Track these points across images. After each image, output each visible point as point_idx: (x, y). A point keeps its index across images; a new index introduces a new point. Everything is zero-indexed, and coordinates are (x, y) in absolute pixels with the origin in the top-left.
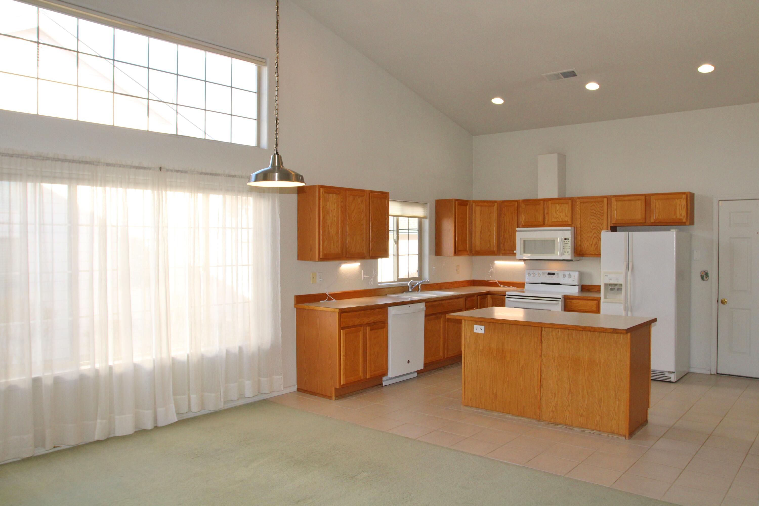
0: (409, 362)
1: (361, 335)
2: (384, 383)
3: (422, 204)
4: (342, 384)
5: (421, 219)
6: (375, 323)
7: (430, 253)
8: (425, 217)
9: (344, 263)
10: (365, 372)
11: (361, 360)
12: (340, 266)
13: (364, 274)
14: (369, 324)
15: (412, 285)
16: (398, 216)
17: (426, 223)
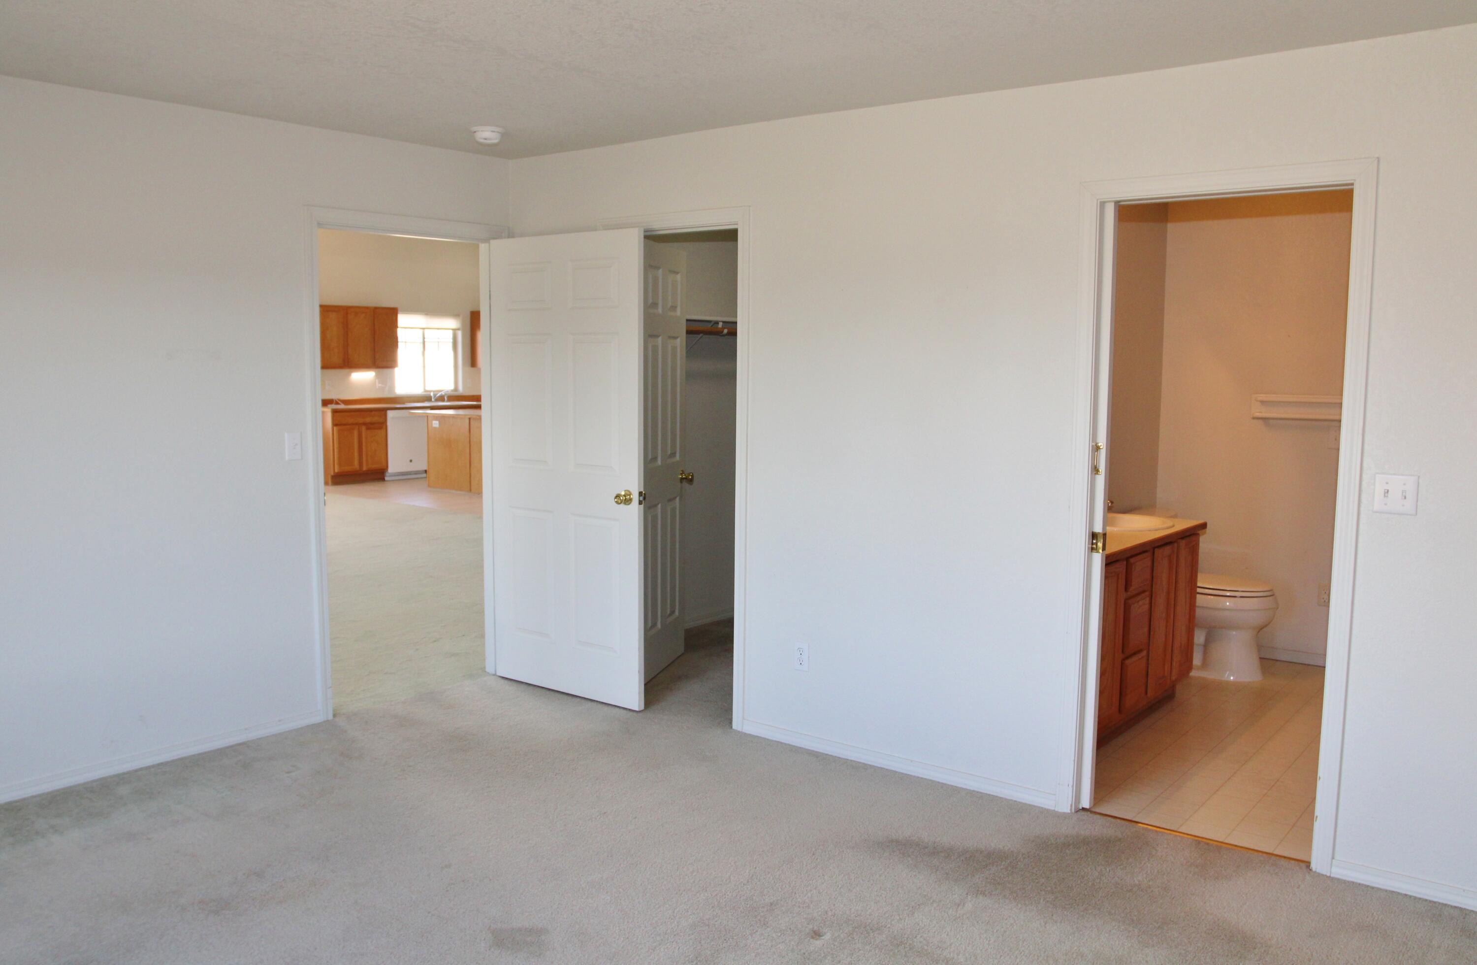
0: (411, 461)
1: (356, 433)
2: (386, 478)
3: (455, 315)
4: (336, 471)
5: (455, 330)
6: (372, 423)
7: (464, 364)
8: (458, 329)
9: (354, 372)
10: (361, 463)
11: (356, 454)
12: (350, 375)
13: (379, 383)
14: (364, 424)
15: (435, 395)
16: (424, 329)
17: (460, 334)
